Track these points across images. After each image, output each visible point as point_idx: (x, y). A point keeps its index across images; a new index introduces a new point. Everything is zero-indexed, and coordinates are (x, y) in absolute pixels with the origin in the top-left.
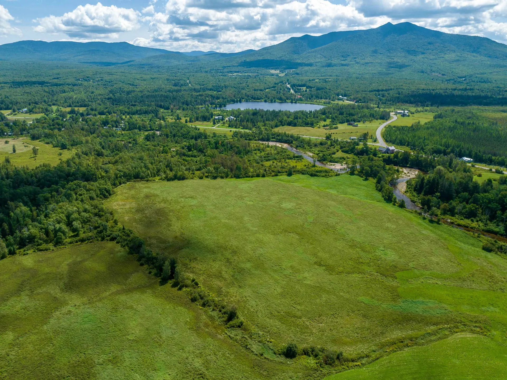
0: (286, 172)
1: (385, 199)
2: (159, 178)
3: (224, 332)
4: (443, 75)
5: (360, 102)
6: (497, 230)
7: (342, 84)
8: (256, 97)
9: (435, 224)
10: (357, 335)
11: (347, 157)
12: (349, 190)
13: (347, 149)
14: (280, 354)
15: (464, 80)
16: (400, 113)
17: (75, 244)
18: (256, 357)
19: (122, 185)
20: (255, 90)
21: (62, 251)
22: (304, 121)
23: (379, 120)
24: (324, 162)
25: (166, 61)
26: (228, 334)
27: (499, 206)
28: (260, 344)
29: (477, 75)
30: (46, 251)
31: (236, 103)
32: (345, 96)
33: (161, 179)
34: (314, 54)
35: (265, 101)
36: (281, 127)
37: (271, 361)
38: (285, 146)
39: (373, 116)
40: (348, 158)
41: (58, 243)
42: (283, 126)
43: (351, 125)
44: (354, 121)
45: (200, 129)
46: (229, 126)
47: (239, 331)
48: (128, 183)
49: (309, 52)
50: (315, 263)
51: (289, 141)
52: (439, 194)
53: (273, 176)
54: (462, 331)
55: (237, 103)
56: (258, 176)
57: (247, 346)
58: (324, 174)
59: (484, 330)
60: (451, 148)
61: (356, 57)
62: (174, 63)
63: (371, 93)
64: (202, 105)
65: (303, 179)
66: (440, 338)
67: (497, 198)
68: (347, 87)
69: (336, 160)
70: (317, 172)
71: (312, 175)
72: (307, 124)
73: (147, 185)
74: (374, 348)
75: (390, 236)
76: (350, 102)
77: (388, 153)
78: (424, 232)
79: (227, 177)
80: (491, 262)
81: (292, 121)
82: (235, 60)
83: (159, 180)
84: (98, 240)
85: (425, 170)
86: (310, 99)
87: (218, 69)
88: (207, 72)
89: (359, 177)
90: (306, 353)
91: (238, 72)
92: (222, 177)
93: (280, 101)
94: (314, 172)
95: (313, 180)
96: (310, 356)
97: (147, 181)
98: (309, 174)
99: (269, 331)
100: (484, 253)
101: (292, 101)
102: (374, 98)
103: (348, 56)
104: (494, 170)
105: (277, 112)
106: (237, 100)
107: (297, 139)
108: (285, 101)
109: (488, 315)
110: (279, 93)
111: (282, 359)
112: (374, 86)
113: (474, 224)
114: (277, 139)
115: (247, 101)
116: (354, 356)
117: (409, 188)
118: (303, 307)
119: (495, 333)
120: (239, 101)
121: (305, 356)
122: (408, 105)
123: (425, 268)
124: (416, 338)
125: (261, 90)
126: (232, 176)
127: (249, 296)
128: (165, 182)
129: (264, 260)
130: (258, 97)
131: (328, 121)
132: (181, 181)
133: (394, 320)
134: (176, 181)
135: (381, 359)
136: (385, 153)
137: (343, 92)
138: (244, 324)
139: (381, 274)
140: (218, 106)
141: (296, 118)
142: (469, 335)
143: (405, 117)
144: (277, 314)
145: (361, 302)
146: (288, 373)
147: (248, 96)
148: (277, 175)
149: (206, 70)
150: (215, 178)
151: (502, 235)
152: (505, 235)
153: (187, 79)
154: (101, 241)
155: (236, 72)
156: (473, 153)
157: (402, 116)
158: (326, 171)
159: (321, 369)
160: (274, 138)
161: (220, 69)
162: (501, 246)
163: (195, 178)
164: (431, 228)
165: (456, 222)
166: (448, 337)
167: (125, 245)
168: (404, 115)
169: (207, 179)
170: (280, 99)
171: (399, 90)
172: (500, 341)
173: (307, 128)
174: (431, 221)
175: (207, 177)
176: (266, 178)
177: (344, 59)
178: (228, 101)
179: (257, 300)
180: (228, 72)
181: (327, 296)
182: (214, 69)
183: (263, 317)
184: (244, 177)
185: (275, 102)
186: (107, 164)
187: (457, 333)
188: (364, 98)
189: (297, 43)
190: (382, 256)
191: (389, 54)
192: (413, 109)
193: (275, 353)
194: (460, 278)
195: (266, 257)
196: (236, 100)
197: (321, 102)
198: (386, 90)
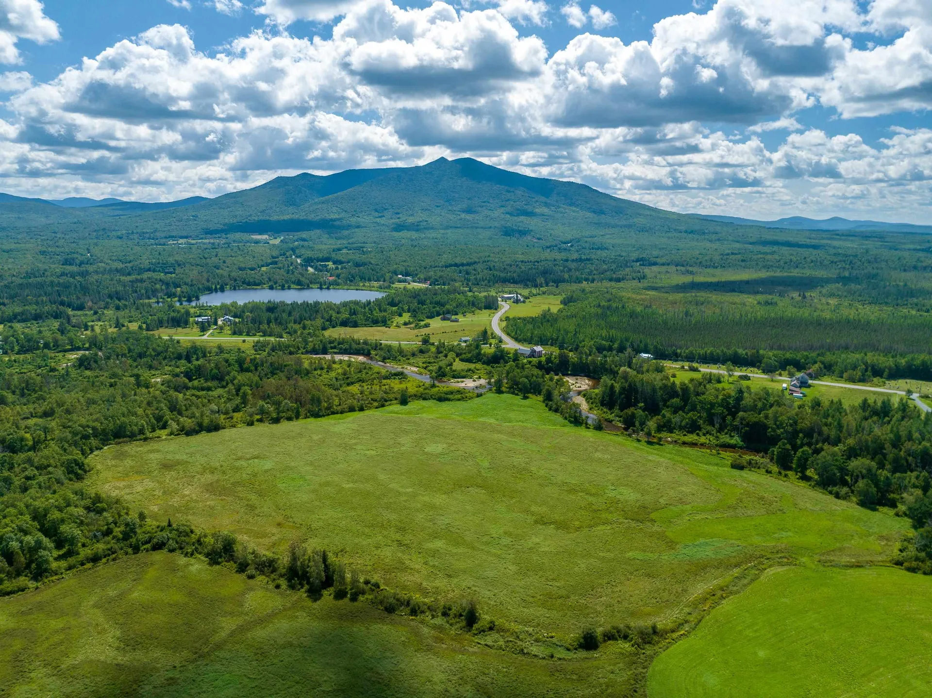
0: (396, 399)
1: (571, 422)
2: (166, 431)
3: (474, 642)
4: (539, 239)
5: (438, 285)
6: (733, 442)
7: (392, 256)
8: (251, 280)
9: (657, 446)
10: (655, 600)
11: (475, 368)
12: (512, 415)
13: (469, 355)
14: (576, 649)
15: (572, 246)
16: (509, 298)
17: (81, 568)
18: (545, 662)
19: (95, 453)
20: (241, 269)
21: (59, 586)
22: (369, 317)
23: (484, 311)
24: (445, 379)
25: (16, 216)
26: (483, 642)
27: (725, 410)
28: (539, 644)
29: (586, 239)
30: (20, 593)
31: (214, 293)
32: (407, 274)
33: (171, 434)
34: (325, 206)
35: (271, 288)
36: (331, 329)
37: (570, 660)
38: (361, 358)
39: (473, 304)
40: (478, 370)
41: (40, 572)
42: (334, 327)
43: (448, 319)
44: (448, 312)
45: (181, 341)
46: (234, 333)
47: (495, 635)
48: (105, 448)
49: (316, 203)
50: (536, 522)
51: (364, 350)
52: (643, 404)
53: (377, 408)
54: (770, 566)
55: (216, 292)
56: (352, 409)
57: (522, 650)
58: (459, 396)
59: (791, 559)
60: (618, 342)
61: (399, 211)
62: (39, 220)
63: (448, 269)
64: (149, 298)
65: (430, 407)
66: (753, 580)
67: (719, 400)
68: (405, 261)
69: (463, 374)
70: (446, 394)
71: (440, 400)
72: (376, 322)
73: (149, 448)
74: (687, 610)
75: (611, 469)
76: (421, 285)
77: (534, 357)
78: (650, 458)
79: (297, 417)
80: (751, 482)
81: (348, 319)
82: (174, 215)
83: (168, 435)
84: (127, 553)
85: (596, 376)
86: (351, 281)
87: (144, 233)
88: (121, 238)
89: (512, 395)
90: (609, 637)
91: (186, 237)
92: (289, 419)
93: (299, 287)
94: (442, 395)
95: (445, 406)
96: (617, 640)
97: (145, 439)
98: (435, 399)
99: (539, 625)
100: (736, 472)
101: (321, 285)
102: (456, 276)
103: (386, 209)
104: (686, 367)
105: (311, 304)
106: (216, 287)
107: (377, 346)
108: (308, 286)
109: (785, 541)
110: (290, 272)
111: (582, 654)
112: (446, 258)
113: (703, 439)
114: (341, 349)
115: (235, 289)
116: (671, 626)
117: (592, 403)
118: (563, 583)
119: (804, 559)
120: (220, 289)
121: (610, 642)
122: (512, 285)
123: (681, 501)
124: (727, 587)
125: (252, 269)
126: (306, 414)
127: (474, 586)
128: (183, 439)
129: (458, 531)
130: (254, 282)
131: (406, 317)
132: (213, 433)
133: (687, 571)
134: (204, 433)
135: (704, 621)
136: (530, 357)
137: (401, 268)
138: (496, 623)
139: (632, 520)
140: (183, 299)
141: (354, 313)
142: (780, 569)
143: (520, 304)
144: (531, 600)
145: (634, 559)
146: (603, 667)
147: (235, 280)
148: (383, 406)
149: (119, 233)
150: (276, 421)
151: (741, 448)
152: (744, 448)
153: (87, 252)
154: (134, 553)
155: (182, 237)
156: (651, 347)
157: (514, 302)
158: (459, 392)
159: (643, 651)
160: (335, 348)
161: (147, 233)
162: (750, 460)
163: (239, 426)
164: (655, 452)
165: (679, 439)
166: (759, 577)
167: (193, 552)
168: (517, 301)
169: (262, 424)
170: (299, 283)
171: (488, 263)
172: (814, 567)
173: (379, 328)
174: (650, 443)
175: (260, 421)
176: (367, 412)
177: (380, 215)
178: (199, 289)
179: (490, 588)
180: (166, 238)
181: (585, 561)
182: (135, 231)
183: (516, 609)
184: (328, 415)
185: (289, 288)
186: (28, 418)
187: (765, 569)
188: (441, 277)
189: (291, 187)
190: (618, 497)
191: (450, 208)
192: (526, 292)
193: (568, 650)
194: (729, 507)
195: (459, 527)
196: (214, 287)
197: (373, 287)
198: (468, 264)
